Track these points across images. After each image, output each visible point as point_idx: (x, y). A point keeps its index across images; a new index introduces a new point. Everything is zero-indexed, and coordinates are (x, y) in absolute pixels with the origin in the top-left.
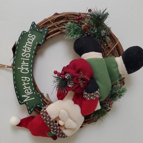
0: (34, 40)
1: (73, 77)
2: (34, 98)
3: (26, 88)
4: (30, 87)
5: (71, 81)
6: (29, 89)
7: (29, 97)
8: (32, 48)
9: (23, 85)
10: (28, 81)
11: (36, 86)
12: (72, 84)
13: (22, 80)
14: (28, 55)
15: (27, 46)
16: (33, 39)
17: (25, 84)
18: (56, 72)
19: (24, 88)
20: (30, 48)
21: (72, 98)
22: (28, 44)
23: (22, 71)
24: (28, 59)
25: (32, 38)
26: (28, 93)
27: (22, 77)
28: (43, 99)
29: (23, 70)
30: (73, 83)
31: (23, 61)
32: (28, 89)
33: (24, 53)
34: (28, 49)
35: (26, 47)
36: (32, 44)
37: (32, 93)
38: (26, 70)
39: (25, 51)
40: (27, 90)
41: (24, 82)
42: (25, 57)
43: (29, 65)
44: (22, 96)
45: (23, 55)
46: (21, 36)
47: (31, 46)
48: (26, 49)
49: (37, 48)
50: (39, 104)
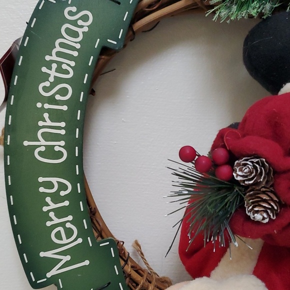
0: (86, 29)
1: (275, 172)
2: (87, 263)
3: (56, 221)
4: (70, 218)
5: (264, 193)
6: (68, 225)
7: (68, 258)
8: (80, 61)
9: (45, 209)
10: (63, 193)
11: (94, 214)
12: (272, 209)
13: (42, 190)
14: (63, 92)
15: (59, 54)
16: (82, 27)
17: (53, 206)
18: (187, 154)
19: (49, 224)
20: (73, 64)
21: (252, 264)
22: (62, 45)
23: (40, 153)
24: (65, 108)
25: (80, 23)
26: (65, 241)
27: (41, 179)
28: (122, 263)
29: (43, 149)
30: (275, 202)
31: (46, 115)
32: (63, 224)
33: (47, 84)
34: (64, 67)
35: (54, 58)
36: (78, 46)
37: (80, 240)
38: (57, 149)
39: (53, 73)
40: (61, 229)
41: (48, 200)
42: (52, 100)
43: (70, 130)
44: (42, 254)
45: (46, 89)
46: (37, 13)
47: (75, 54)
48: (54, 66)
49: (97, 61)
50: (109, 283)
